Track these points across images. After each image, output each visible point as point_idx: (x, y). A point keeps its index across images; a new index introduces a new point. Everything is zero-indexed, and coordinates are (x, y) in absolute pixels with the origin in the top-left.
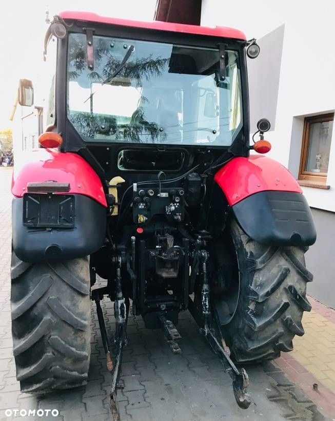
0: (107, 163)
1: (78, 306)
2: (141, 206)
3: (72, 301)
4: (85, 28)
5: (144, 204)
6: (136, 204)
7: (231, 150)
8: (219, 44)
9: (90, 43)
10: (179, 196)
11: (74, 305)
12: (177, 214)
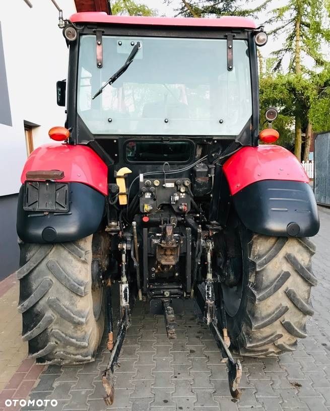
0: (116, 155)
1: (76, 305)
2: (148, 195)
3: (71, 300)
4: (95, 30)
5: (150, 194)
6: (142, 194)
7: (239, 140)
8: (227, 34)
9: (99, 43)
10: (184, 186)
11: (73, 304)
12: (183, 204)
